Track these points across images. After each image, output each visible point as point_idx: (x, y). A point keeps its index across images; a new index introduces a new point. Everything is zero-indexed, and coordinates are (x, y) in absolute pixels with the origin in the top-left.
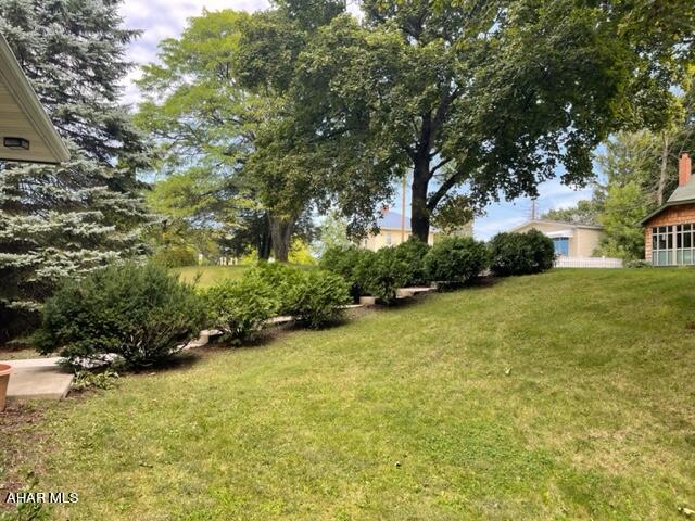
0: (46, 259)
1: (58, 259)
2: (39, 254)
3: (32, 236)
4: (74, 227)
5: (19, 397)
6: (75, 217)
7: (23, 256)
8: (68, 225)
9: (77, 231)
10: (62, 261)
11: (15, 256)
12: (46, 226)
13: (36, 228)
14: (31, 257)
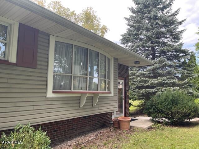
0: (158, 90)
1: (161, 90)
2: (157, 89)
3: (154, 84)
4: (165, 81)
5: (135, 127)
6: (165, 78)
7: (152, 90)
8: (164, 80)
9: (166, 82)
10: (162, 91)
11: (150, 90)
12: (158, 81)
13: (155, 82)
14: (154, 90)
